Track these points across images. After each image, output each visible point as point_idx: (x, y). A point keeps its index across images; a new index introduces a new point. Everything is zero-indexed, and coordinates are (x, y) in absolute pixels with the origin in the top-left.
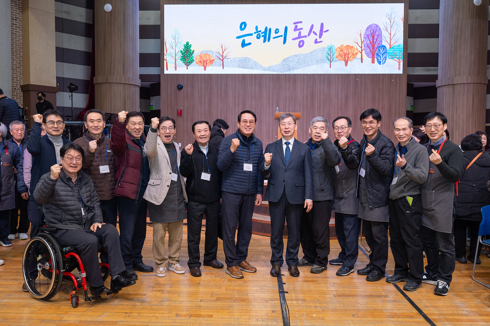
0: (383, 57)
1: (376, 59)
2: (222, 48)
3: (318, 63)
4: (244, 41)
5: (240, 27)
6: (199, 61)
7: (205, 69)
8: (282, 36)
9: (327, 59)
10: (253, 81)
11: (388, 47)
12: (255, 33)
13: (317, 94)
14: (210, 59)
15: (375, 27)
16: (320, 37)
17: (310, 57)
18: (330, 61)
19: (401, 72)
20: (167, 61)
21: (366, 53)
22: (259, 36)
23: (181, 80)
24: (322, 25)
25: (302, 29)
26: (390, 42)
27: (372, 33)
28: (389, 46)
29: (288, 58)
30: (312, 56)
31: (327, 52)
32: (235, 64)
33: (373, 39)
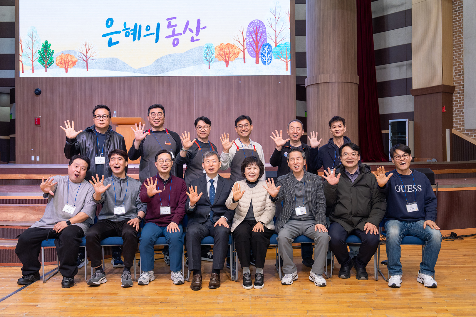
0: (268, 57)
1: (260, 59)
2: (86, 47)
3: (195, 63)
4: (110, 39)
5: (106, 24)
6: (60, 62)
7: (67, 72)
8: (154, 34)
9: (206, 59)
10: (122, 85)
11: (273, 45)
12: (123, 30)
13: (195, 99)
14: (72, 60)
15: (258, 23)
16: (197, 34)
17: (186, 57)
18: (209, 62)
19: (289, 73)
20: (23, 62)
21: (248, 52)
22: (127, 33)
23: (38, 84)
24: (199, 21)
25: (176, 26)
26: (276, 40)
27: (255, 30)
28: (275, 44)
29: (161, 58)
30: (188, 56)
31: (205, 52)
32: (101, 65)
33: (257, 36)
